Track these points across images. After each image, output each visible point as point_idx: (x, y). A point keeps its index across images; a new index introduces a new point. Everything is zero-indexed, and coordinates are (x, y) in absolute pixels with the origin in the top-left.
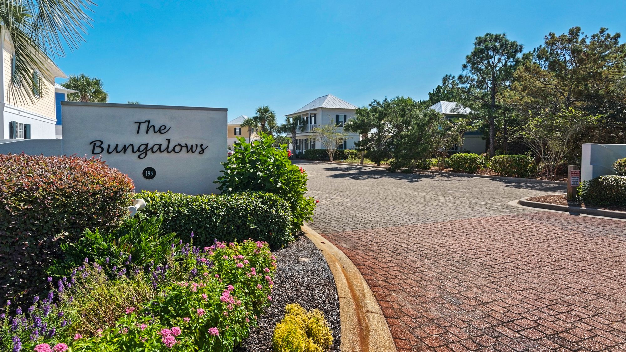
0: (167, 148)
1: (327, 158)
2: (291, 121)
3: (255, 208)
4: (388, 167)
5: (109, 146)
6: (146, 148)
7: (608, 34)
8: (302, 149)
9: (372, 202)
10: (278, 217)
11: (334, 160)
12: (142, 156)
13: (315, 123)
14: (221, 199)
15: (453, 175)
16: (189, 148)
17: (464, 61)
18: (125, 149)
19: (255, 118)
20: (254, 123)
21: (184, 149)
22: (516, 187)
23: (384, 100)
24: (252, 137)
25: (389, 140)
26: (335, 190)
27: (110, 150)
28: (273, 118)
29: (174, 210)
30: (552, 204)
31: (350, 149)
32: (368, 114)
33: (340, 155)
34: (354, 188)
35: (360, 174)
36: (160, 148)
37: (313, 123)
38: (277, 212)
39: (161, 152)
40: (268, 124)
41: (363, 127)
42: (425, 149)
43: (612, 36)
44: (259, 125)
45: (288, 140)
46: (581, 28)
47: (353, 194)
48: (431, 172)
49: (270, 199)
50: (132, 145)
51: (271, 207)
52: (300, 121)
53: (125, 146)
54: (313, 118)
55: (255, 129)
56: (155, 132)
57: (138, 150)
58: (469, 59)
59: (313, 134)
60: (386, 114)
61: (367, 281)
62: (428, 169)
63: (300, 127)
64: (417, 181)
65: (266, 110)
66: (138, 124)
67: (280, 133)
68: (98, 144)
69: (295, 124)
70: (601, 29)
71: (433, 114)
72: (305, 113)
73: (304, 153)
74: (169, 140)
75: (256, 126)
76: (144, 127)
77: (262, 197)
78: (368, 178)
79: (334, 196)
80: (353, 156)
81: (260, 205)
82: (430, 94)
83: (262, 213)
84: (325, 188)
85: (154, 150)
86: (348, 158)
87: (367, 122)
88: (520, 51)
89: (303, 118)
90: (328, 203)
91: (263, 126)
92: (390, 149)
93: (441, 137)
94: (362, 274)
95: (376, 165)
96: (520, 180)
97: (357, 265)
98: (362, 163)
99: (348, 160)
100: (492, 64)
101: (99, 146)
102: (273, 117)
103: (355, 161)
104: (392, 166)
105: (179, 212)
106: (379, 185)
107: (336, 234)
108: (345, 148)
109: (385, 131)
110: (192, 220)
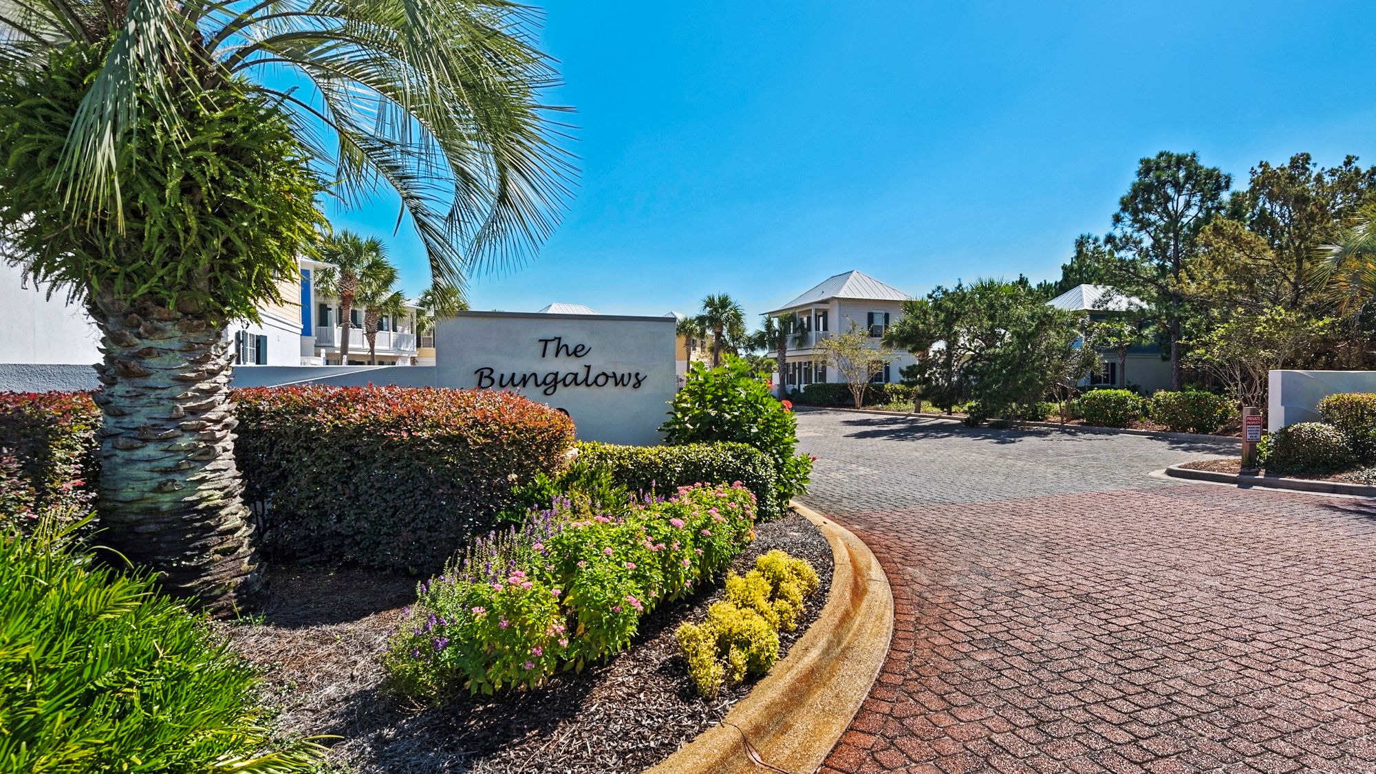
0: (586, 379)
1: (850, 402)
2: (776, 324)
3: (724, 462)
4: (966, 416)
5: (502, 375)
6: (555, 379)
7: (1356, 168)
8: (800, 383)
9: (918, 474)
10: (756, 477)
11: (863, 405)
12: (548, 392)
13: (825, 328)
14: (676, 450)
15: (1083, 432)
16: (618, 379)
17: (1117, 208)
18: (524, 381)
19: (701, 320)
20: (698, 328)
21: (611, 381)
22: (1186, 449)
23: (957, 285)
24: (693, 358)
25: (966, 365)
26: (858, 457)
27: (504, 383)
28: (739, 319)
29: (614, 463)
30: (1216, 473)
31: (895, 382)
32: (925, 313)
33: (875, 395)
34: (893, 454)
35: (912, 431)
36: (575, 379)
37: (821, 329)
38: (754, 469)
39: (577, 384)
40: (729, 331)
41: (914, 339)
42: (1030, 382)
43: (1363, 172)
44: (709, 332)
45: (770, 365)
46: (1312, 156)
47: (887, 463)
48: (1044, 425)
49: (744, 452)
50: (535, 375)
51: (745, 463)
52: (794, 325)
53: (525, 375)
54: (821, 319)
55: (699, 342)
56: (568, 355)
57: (544, 382)
58: (1125, 205)
59: (820, 352)
60: (958, 315)
61: (878, 558)
62: (1042, 420)
63: (795, 338)
64: (1013, 442)
65: (724, 303)
66: (542, 344)
67: (753, 349)
68: (486, 373)
69: (784, 331)
70: (1348, 157)
71: (1045, 315)
72: (806, 309)
73: (802, 391)
74: (589, 367)
75: (702, 335)
76: (552, 347)
77: (731, 449)
78: (925, 436)
79: (854, 466)
80: (901, 397)
81: (730, 459)
82: (1064, 267)
83: (733, 471)
84: (838, 454)
85: (567, 383)
86: (890, 402)
87: (923, 330)
88: (1227, 187)
89: (802, 319)
90: (839, 477)
91: (719, 335)
92: (969, 382)
93: (1062, 358)
94: (874, 552)
95: (945, 415)
96: (1197, 439)
97: (869, 544)
98: (918, 410)
99: (891, 406)
100: (1173, 212)
101: (488, 377)
102: (738, 317)
103: (906, 407)
104: (972, 414)
105: (620, 466)
106: (940, 449)
107: (846, 515)
108: (887, 380)
109: (960, 348)
110: (638, 478)
